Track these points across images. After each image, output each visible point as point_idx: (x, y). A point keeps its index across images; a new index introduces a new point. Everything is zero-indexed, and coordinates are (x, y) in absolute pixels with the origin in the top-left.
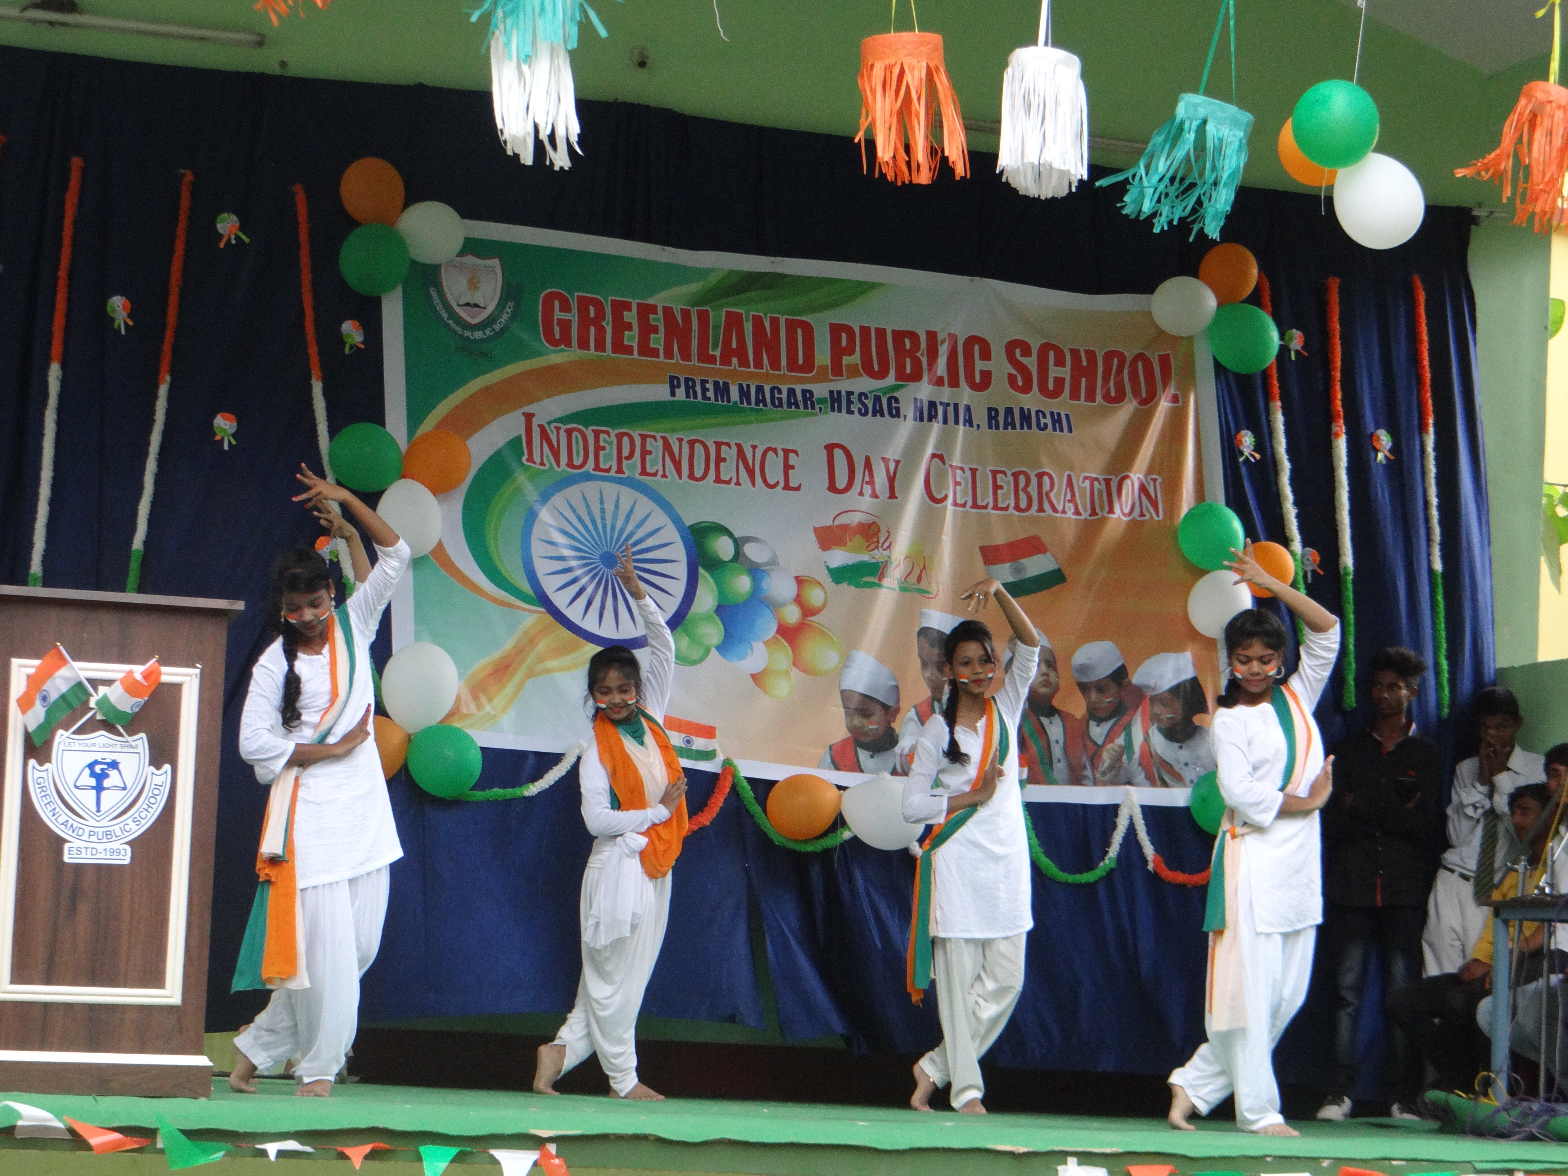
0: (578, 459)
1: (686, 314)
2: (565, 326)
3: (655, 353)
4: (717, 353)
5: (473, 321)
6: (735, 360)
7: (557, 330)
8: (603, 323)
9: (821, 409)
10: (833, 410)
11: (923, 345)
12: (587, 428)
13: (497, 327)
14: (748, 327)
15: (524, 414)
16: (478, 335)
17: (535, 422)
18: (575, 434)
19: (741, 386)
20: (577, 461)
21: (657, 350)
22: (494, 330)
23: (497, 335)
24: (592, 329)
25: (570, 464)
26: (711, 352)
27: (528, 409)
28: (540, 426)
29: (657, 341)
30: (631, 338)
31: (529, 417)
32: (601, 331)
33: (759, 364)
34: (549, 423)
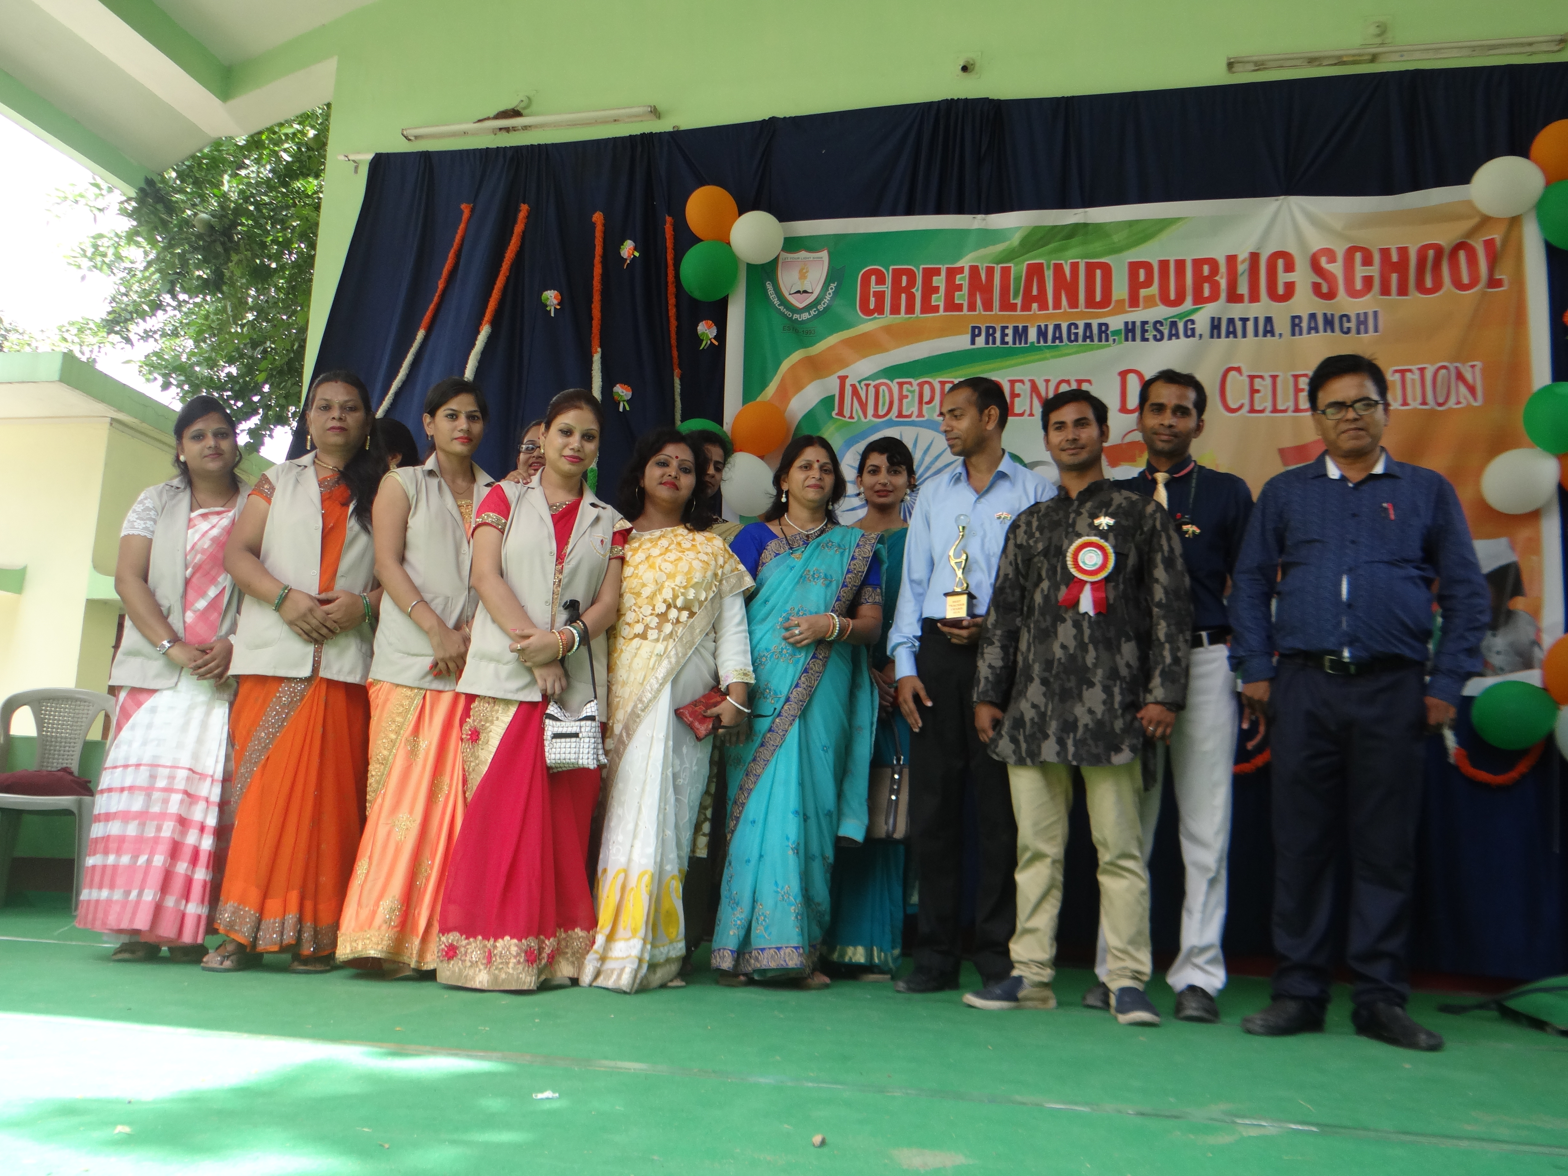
0: (882, 410)
1: (990, 271)
2: (880, 296)
3: (959, 307)
4: (1019, 301)
5: (801, 306)
6: (1035, 306)
7: (872, 300)
8: (913, 290)
9: (1114, 340)
10: (1127, 339)
11: (1223, 269)
12: (892, 381)
13: (821, 307)
14: (1049, 275)
15: (839, 377)
16: (805, 316)
17: (848, 383)
18: (882, 388)
19: (1039, 327)
20: (881, 412)
21: (962, 305)
22: (818, 310)
23: (820, 314)
24: (903, 296)
25: (876, 415)
26: (1012, 301)
27: (842, 373)
28: (851, 385)
29: (961, 297)
30: (938, 299)
31: (843, 379)
32: (911, 298)
33: (1057, 305)
34: (860, 382)
